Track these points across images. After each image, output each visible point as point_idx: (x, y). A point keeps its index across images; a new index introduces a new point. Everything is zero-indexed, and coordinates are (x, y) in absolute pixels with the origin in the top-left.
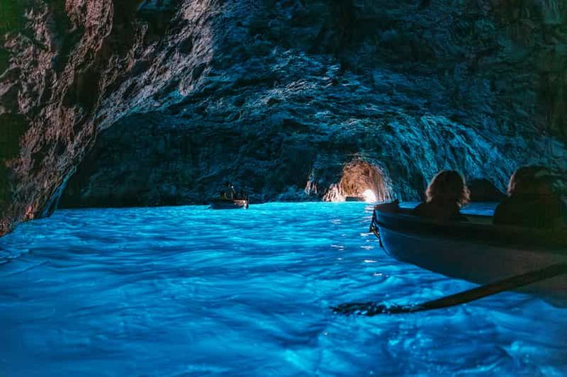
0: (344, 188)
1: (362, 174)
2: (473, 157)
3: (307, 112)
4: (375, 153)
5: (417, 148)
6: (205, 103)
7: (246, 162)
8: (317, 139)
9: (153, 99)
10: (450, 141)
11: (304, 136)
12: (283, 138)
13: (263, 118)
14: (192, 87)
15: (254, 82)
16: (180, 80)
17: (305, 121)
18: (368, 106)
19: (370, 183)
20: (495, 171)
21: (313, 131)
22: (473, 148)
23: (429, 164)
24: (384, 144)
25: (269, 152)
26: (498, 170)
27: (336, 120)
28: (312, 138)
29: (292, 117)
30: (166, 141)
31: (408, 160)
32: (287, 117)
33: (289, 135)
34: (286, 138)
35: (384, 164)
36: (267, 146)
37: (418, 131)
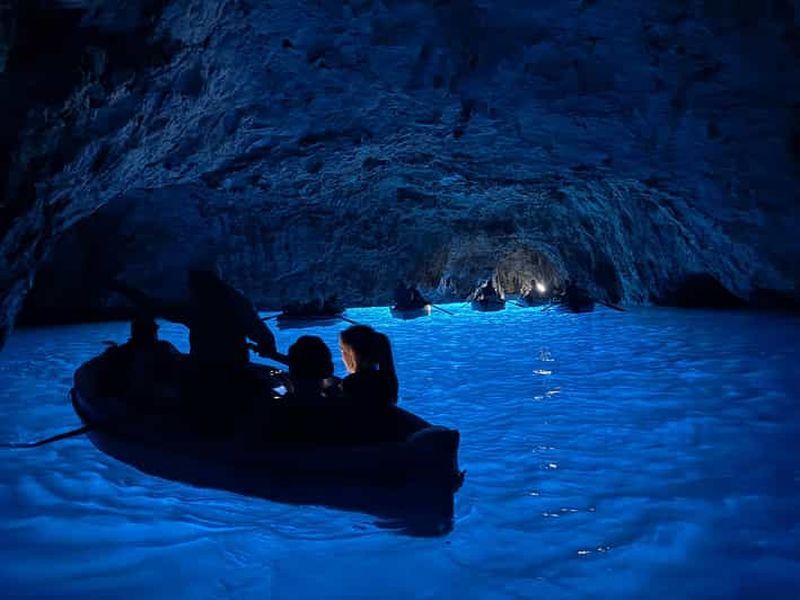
0: (502, 282)
1: (527, 262)
2: (687, 240)
3: (428, 177)
4: (542, 234)
5: (604, 225)
6: (257, 169)
7: (346, 251)
8: (452, 215)
9: (164, 167)
10: (652, 216)
11: (432, 212)
12: (398, 216)
13: (365, 187)
14: (227, 145)
15: (330, 136)
16: (201, 136)
17: (429, 189)
18: (516, 167)
19: (540, 276)
20: (721, 262)
21: (444, 204)
22: (685, 226)
23: (622, 249)
24: (555, 220)
25: (379, 236)
26: (725, 260)
27: (473, 187)
28: (443, 214)
29: (408, 185)
30: (223, 224)
31: (591, 242)
32: (401, 186)
33: (407, 212)
34: (404, 217)
35: (555, 248)
36: (375, 228)
37: (604, 201)
